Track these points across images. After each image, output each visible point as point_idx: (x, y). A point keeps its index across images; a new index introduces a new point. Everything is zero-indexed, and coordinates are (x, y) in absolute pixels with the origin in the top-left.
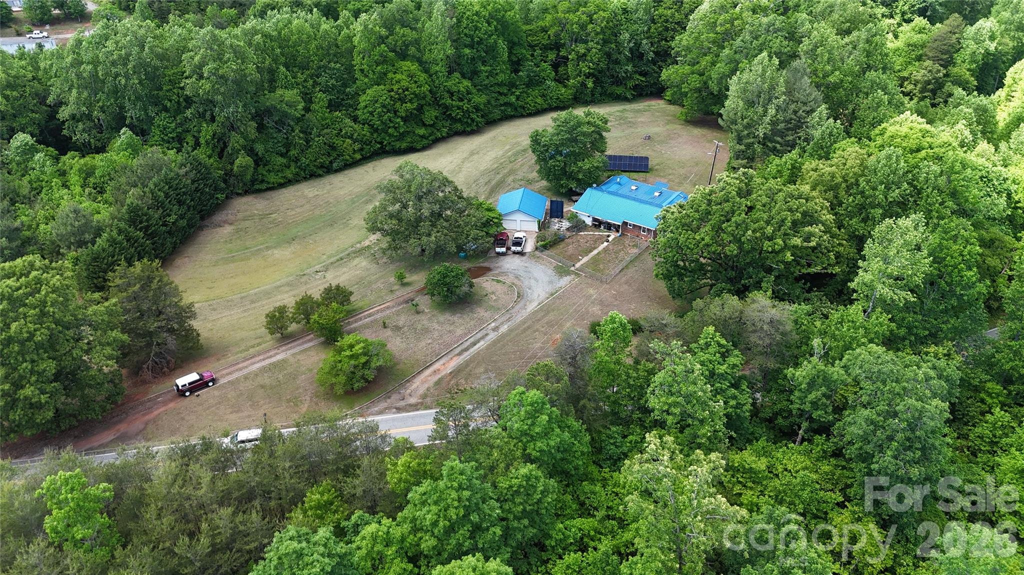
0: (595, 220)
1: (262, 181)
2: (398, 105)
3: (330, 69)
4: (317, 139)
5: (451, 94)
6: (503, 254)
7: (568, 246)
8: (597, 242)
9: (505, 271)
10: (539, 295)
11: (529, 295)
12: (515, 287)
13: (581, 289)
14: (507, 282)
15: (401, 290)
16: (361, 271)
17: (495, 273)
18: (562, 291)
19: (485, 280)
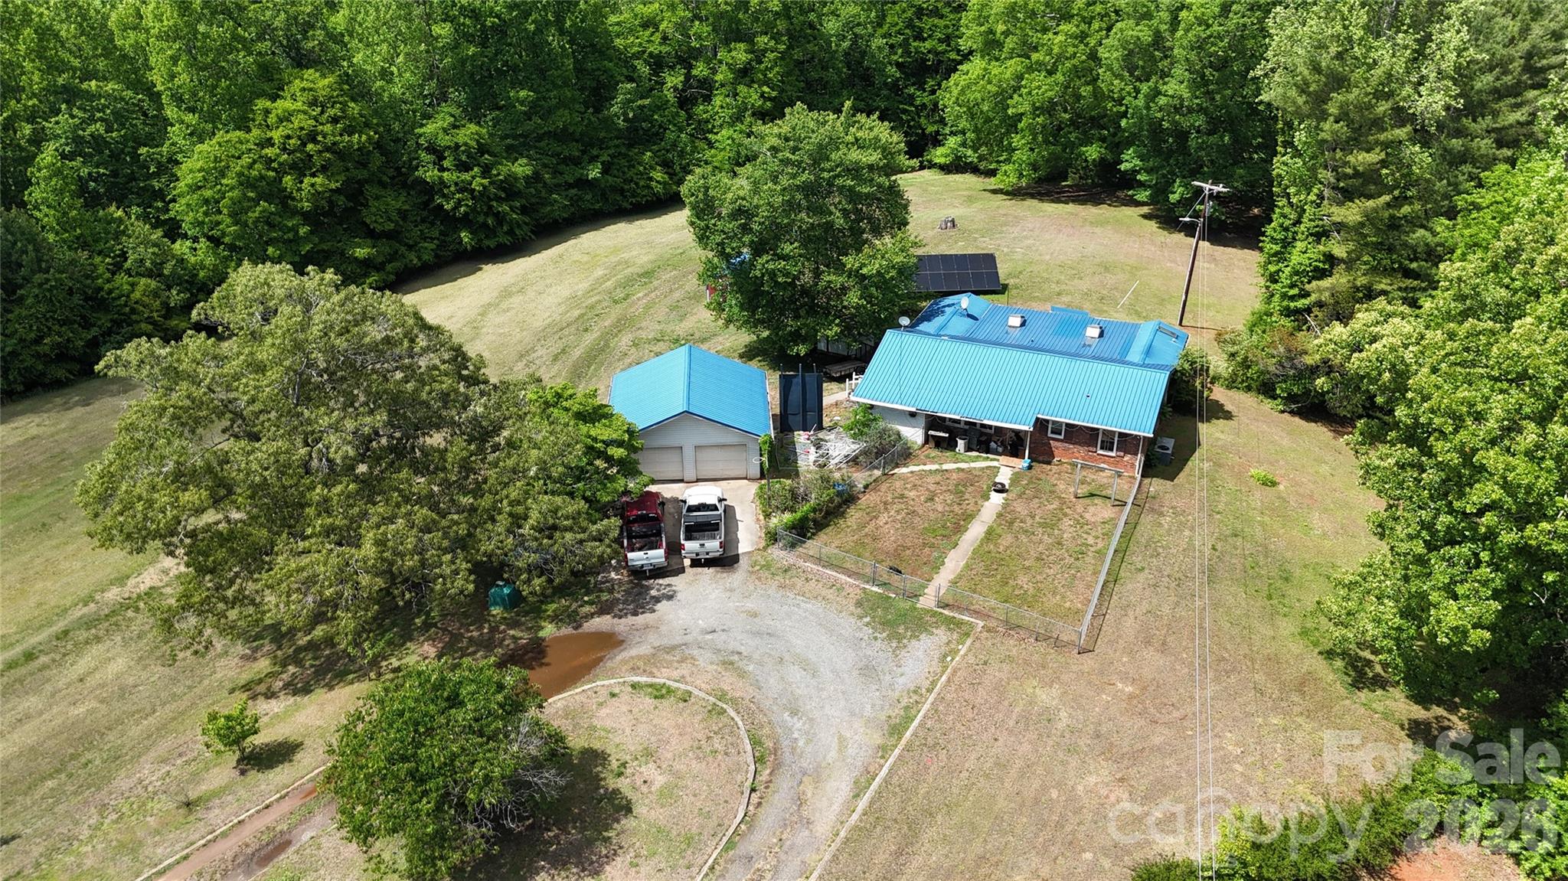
0: (934, 422)
2: (289, 181)
3: (89, 96)
4: (38, 278)
5: (438, 153)
6: (659, 572)
7: (876, 517)
8: (967, 496)
9: (678, 640)
10: (842, 741)
11: (801, 743)
12: (733, 714)
13: (1000, 689)
14: (696, 692)
15: (234, 793)
16: (94, 704)
17: (639, 657)
18: (927, 706)
19: (604, 694)
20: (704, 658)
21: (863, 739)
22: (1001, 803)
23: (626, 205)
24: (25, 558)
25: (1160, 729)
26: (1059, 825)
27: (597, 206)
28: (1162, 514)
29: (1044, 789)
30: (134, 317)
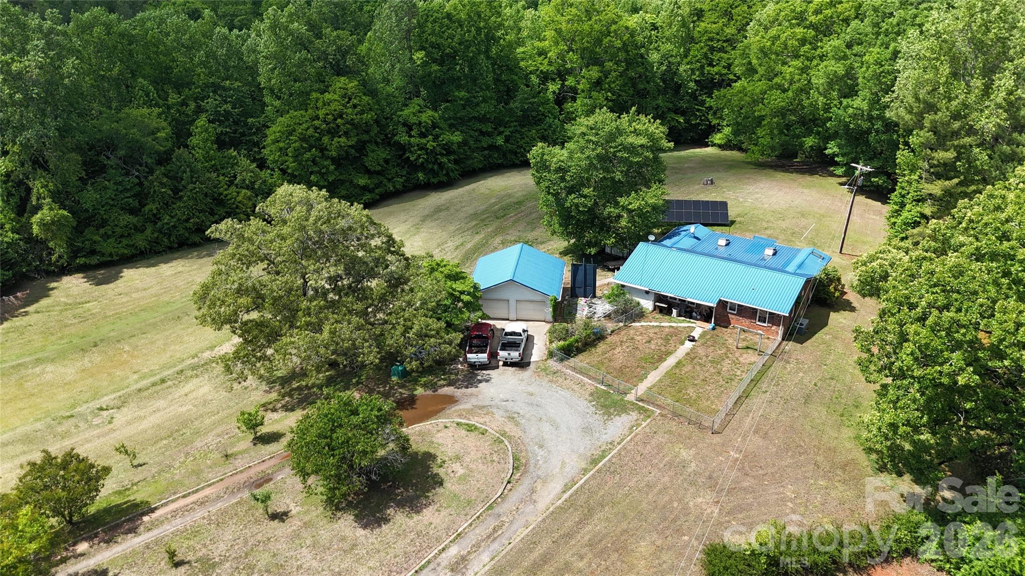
0: (660, 298)
1: (93, 252)
2: (326, 139)
3: (225, 89)
4: (191, 186)
5: (409, 127)
6: (484, 367)
7: (614, 349)
8: (671, 342)
9: (487, 403)
10: (563, 464)
11: (540, 462)
12: (507, 443)
13: (660, 447)
14: (490, 430)
15: (249, 453)
16: (191, 407)
17: (464, 410)
18: (615, 451)
19: (442, 425)
20: (499, 415)
21: (574, 464)
22: (644, 505)
23: (517, 161)
24: (167, 333)
25: (749, 479)
26: (674, 520)
27: (500, 161)
28: (788, 362)
29: (671, 501)
30: (237, 210)
